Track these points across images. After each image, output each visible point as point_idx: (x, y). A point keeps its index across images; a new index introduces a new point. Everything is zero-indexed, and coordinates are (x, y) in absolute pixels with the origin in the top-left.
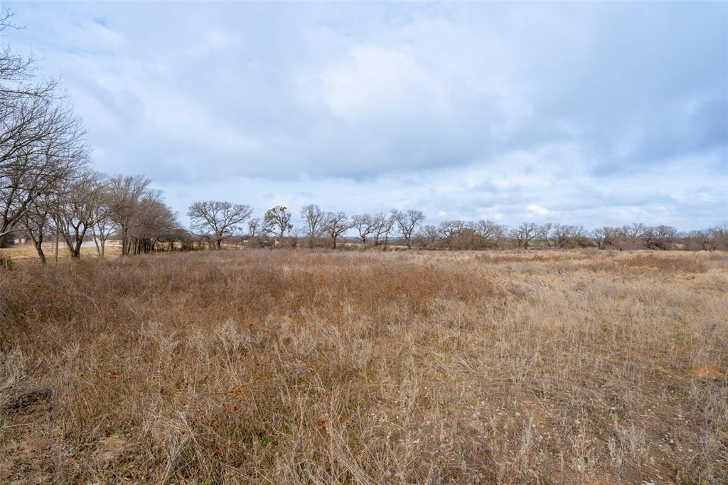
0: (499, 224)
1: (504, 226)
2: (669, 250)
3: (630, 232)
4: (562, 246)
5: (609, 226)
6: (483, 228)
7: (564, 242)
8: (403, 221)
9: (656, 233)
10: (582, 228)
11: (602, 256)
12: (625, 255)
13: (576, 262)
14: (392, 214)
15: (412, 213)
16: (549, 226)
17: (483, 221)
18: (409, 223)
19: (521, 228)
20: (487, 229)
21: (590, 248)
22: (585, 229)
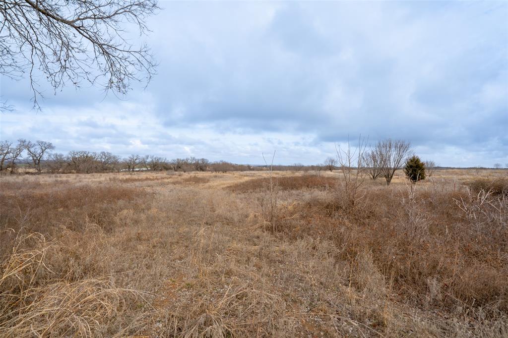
0: (116, 155)
1: (118, 156)
2: (205, 171)
3: (189, 161)
4: (155, 170)
5: (179, 158)
6: (104, 157)
7: (156, 167)
8: (32, 150)
9: (200, 162)
10: (166, 159)
11: (176, 176)
12: (186, 175)
13: (166, 180)
14: (20, 143)
15: (41, 143)
16: (147, 157)
17: (104, 152)
18: (39, 151)
19: (130, 158)
20: (107, 158)
21: (170, 171)
22: (167, 159)
